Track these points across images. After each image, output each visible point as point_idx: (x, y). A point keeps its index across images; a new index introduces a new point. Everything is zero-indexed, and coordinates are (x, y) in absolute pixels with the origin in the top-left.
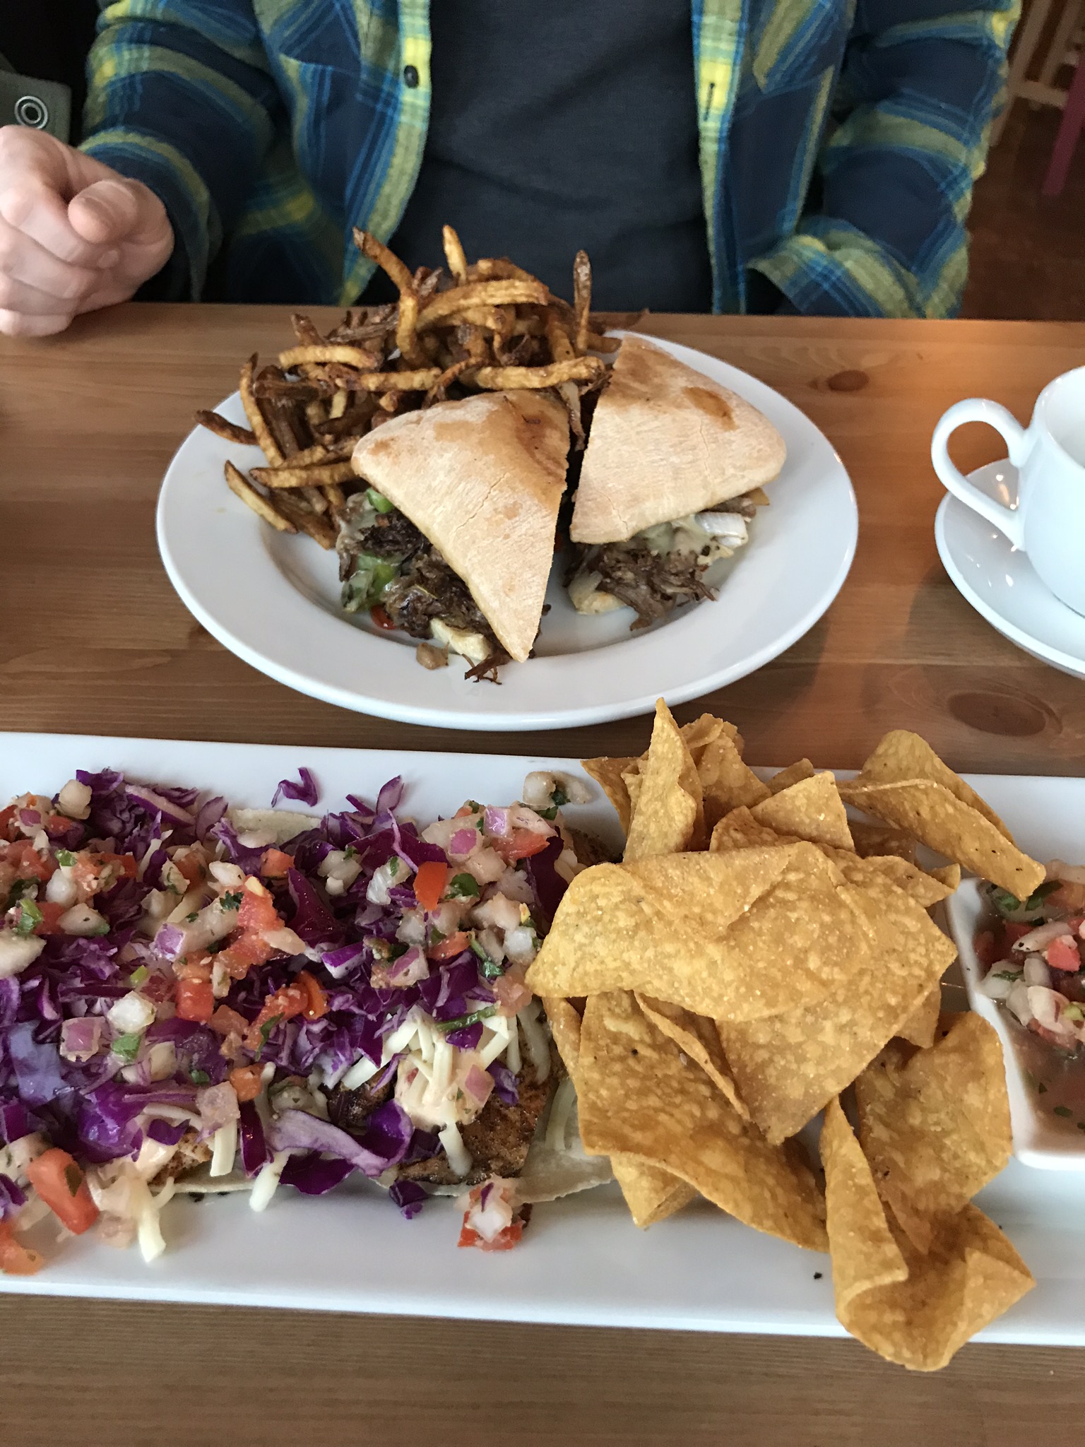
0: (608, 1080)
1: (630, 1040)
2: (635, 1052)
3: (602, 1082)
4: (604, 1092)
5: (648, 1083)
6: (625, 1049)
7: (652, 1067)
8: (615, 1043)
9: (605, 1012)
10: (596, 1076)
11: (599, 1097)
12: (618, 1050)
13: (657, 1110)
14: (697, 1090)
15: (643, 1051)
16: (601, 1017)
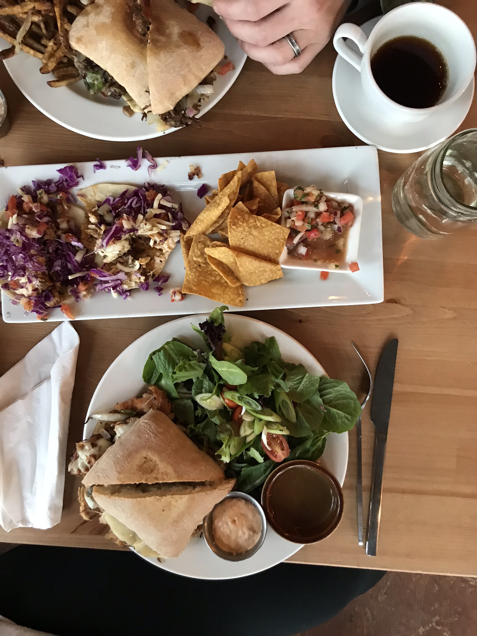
0: (192, 274)
1: (199, 262)
2: (200, 265)
3: (190, 274)
4: (190, 277)
5: (202, 273)
6: (197, 265)
7: (204, 269)
8: (195, 264)
9: (194, 256)
10: (189, 272)
11: (189, 278)
12: (195, 265)
13: (202, 280)
14: (215, 273)
15: (202, 265)
16: (192, 257)
